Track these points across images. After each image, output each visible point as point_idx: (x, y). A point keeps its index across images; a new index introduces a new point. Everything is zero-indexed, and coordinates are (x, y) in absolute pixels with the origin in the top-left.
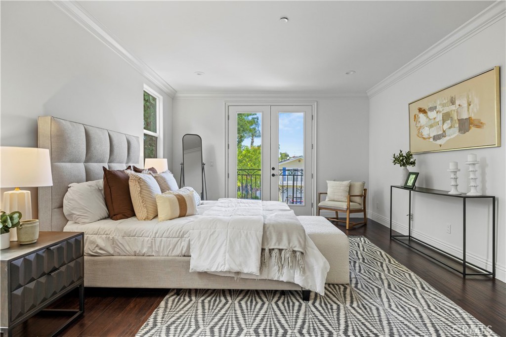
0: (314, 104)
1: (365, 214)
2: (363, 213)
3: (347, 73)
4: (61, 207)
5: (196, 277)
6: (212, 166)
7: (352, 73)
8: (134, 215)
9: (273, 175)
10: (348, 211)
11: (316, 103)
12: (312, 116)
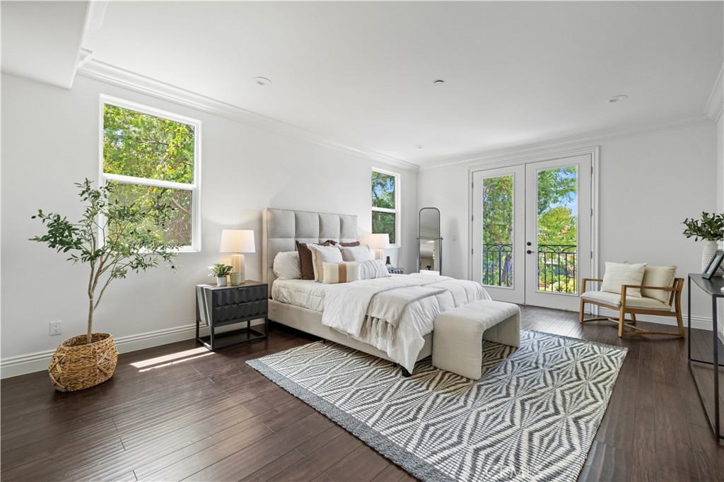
0: (595, 152)
1: (679, 320)
2: (675, 318)
3: (611, 101)
4: (272, 268)
5: (328, 330)
6: (454, 240)
7: (621, 98)
8: (313, 278)
9: (529, 252)
10: (622, 308)
11: (597, 149)
12: (592, 168)
